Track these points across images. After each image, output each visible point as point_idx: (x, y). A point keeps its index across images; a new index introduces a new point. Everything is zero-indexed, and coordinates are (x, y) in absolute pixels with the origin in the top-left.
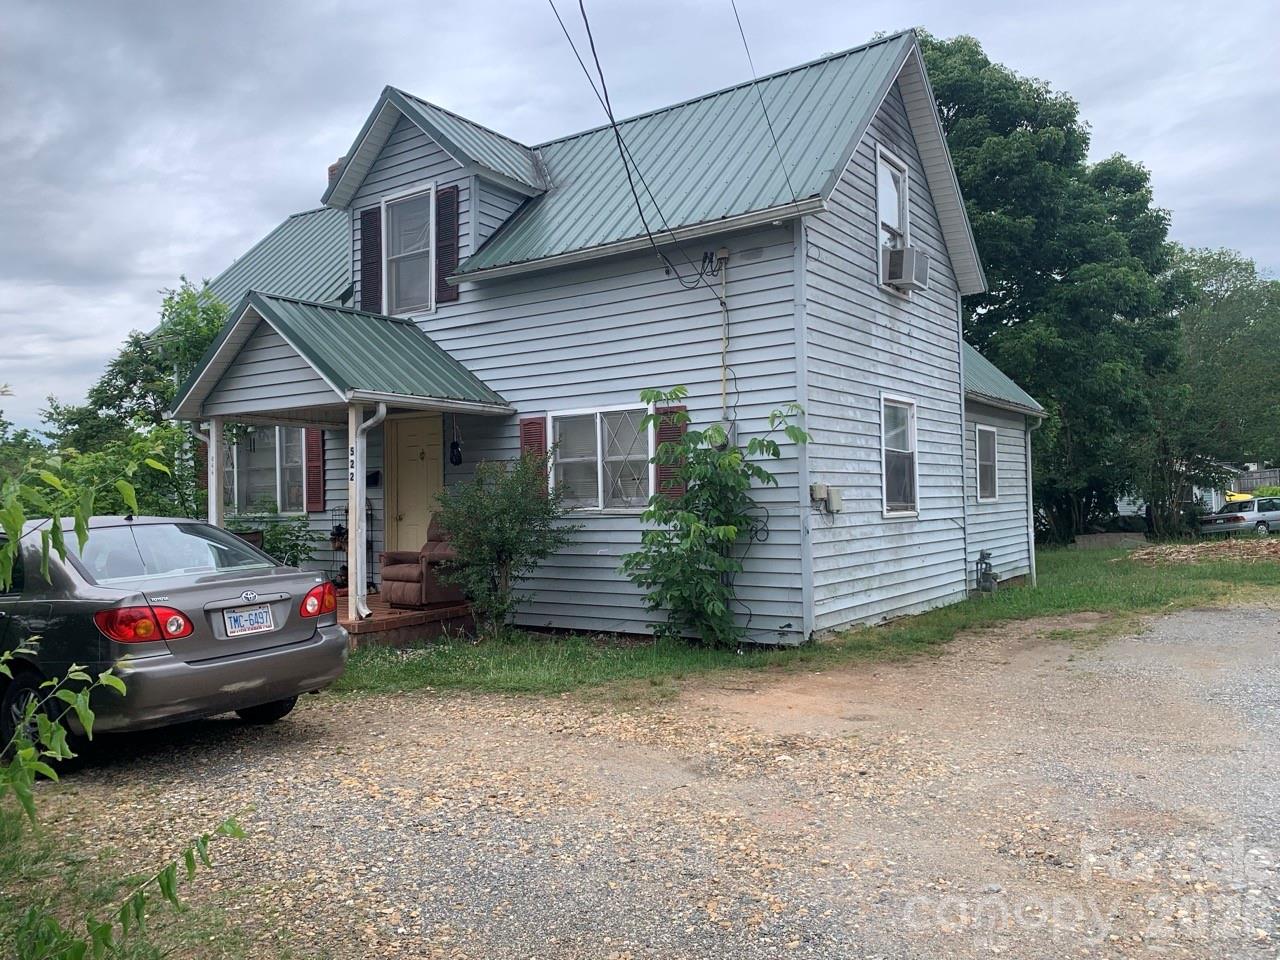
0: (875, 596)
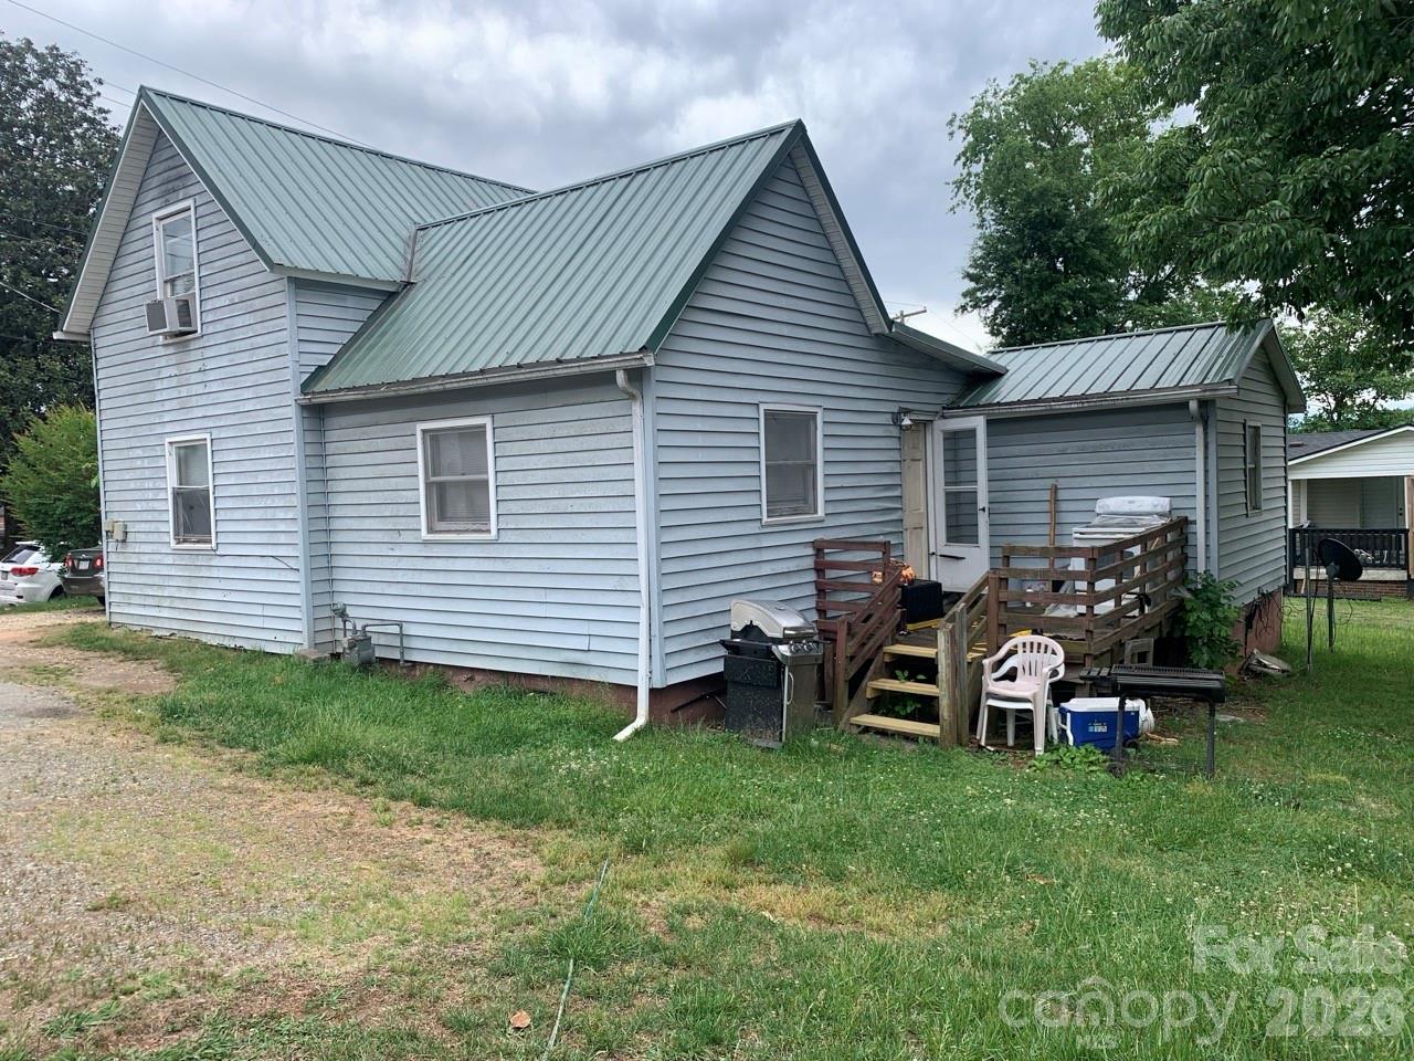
0: (165, 613)
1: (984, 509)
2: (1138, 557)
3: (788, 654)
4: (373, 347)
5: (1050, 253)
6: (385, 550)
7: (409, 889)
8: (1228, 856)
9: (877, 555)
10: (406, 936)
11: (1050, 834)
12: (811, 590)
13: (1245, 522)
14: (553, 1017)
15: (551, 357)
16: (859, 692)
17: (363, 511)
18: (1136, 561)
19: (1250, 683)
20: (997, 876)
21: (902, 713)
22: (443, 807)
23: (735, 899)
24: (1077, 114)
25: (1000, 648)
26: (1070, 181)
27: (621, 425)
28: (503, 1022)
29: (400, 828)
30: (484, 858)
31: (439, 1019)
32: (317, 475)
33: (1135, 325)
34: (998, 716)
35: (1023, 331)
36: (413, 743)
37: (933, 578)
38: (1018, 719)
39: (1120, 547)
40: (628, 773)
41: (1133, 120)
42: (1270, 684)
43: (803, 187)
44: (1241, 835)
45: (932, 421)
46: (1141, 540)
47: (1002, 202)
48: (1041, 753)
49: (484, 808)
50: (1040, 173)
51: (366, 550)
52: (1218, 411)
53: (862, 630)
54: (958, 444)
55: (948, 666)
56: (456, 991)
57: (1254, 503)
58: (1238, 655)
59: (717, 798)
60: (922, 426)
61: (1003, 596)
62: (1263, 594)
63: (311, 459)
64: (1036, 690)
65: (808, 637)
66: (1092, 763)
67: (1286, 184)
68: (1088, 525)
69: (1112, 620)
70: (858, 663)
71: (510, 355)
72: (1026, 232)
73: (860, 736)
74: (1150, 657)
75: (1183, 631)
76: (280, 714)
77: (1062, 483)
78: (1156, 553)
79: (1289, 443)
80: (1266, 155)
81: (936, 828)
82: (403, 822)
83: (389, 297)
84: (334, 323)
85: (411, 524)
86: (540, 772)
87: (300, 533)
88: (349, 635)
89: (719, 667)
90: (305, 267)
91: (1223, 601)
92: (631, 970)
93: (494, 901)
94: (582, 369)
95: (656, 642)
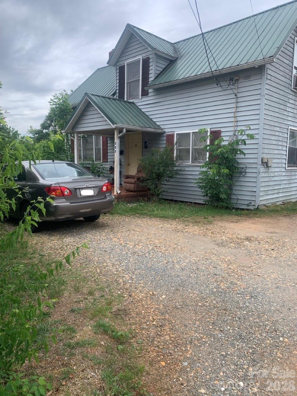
0: (281, 195)
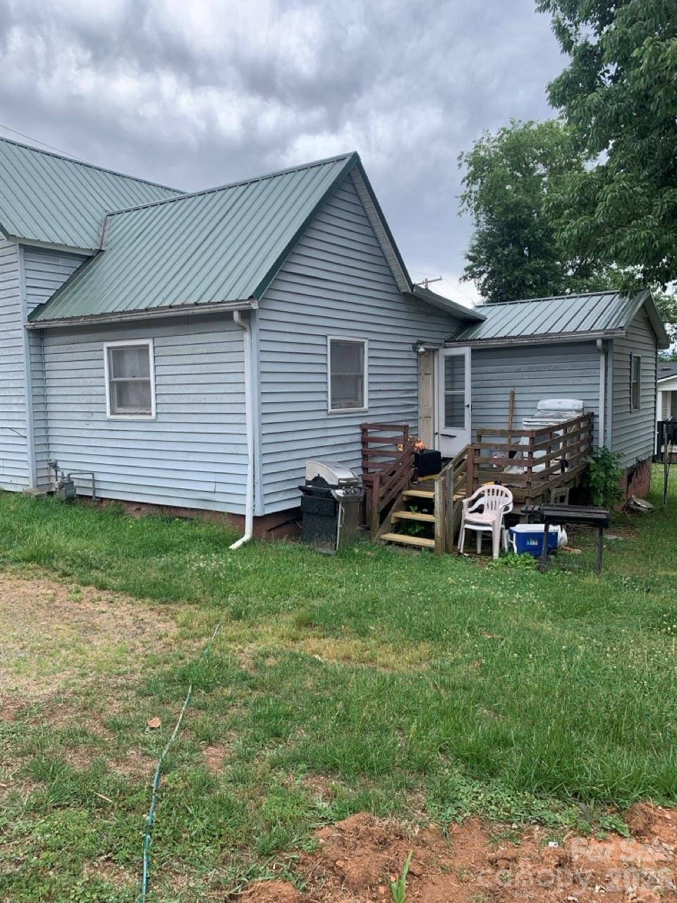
1: (468, 406)
2: (562, 437)
3: (342, 495)
4: (75, 293)
5: (520, 244)
6: (83, 425)
7: (89, 642)
8: (604, 621)
9: (400, 434)
10: (85, 671)
11: (496, 607)
12: (359, 455)
13: (629, 416)
14: (175, 721)
15: (191, 301)
16: (386, 519)
17: (69, 399)
18: (560, 439)
19: (629, 516)
20: (462, 633)
21: (413, 532)
22: (115, 590)
23: (297, 648)
24: (539, 155)
25: (473, 493)
26: (533, 198)
27: (236, 347)
28: (144, 724)
29: (86, 603)
30: (140, 623)
31: (102, 723)
32: (39, 375)
33: (571, 292)
34: (471, 535)
35: (501, 294)
36: (99, 550)
37: (437, 449)
38: (484, 536)
39: (550, 430)
40: (237, 569)
41: (575, 160)
42: (641, 516)
43: (358, 196)
44: (613, 609)
45: (438, 350)
46: (564, 426)
47: (491, 211)
48: (497, 558)
49: (141, 591)
50: (515, 192)
51: (70, 425)
52: (614, 346)
53: (389, 480)
54: (454, 364)
55: (440, 503)
56: (114, 706)
57: (635, 403)
58: (622, 498)
59: (292, 585)
60: (431, 352)
61: (477, 460)
62: (639, 461)
63: (36, 365)
64: (494, 519)
65: (355, 485)
66: (527, 564)
67: (657, 205)
68: (532, 416)
69: (543, 476)
70: (387, 501)
71: (164, 300)
72: (505, 230)
73: (385, 547)
74: (567, 499)
75: (589, 483)
76: (12, 530)
77: (517, 390)
78: (572, 435)
79: (659, 368)
80: (645, 186)
81: (426, 603)
82: (88, 599)
83: (87, 259)
84: (51, 275)
85: (99, 408)
86: (181, 569)
87: (27, 413)
88: (59, 479)
89: (298, 504)
90: (30, 238)
91: (613, 465)
92: (228, 692)
93: (144, 649)
94: (211, 310)
95: (257, 487)
